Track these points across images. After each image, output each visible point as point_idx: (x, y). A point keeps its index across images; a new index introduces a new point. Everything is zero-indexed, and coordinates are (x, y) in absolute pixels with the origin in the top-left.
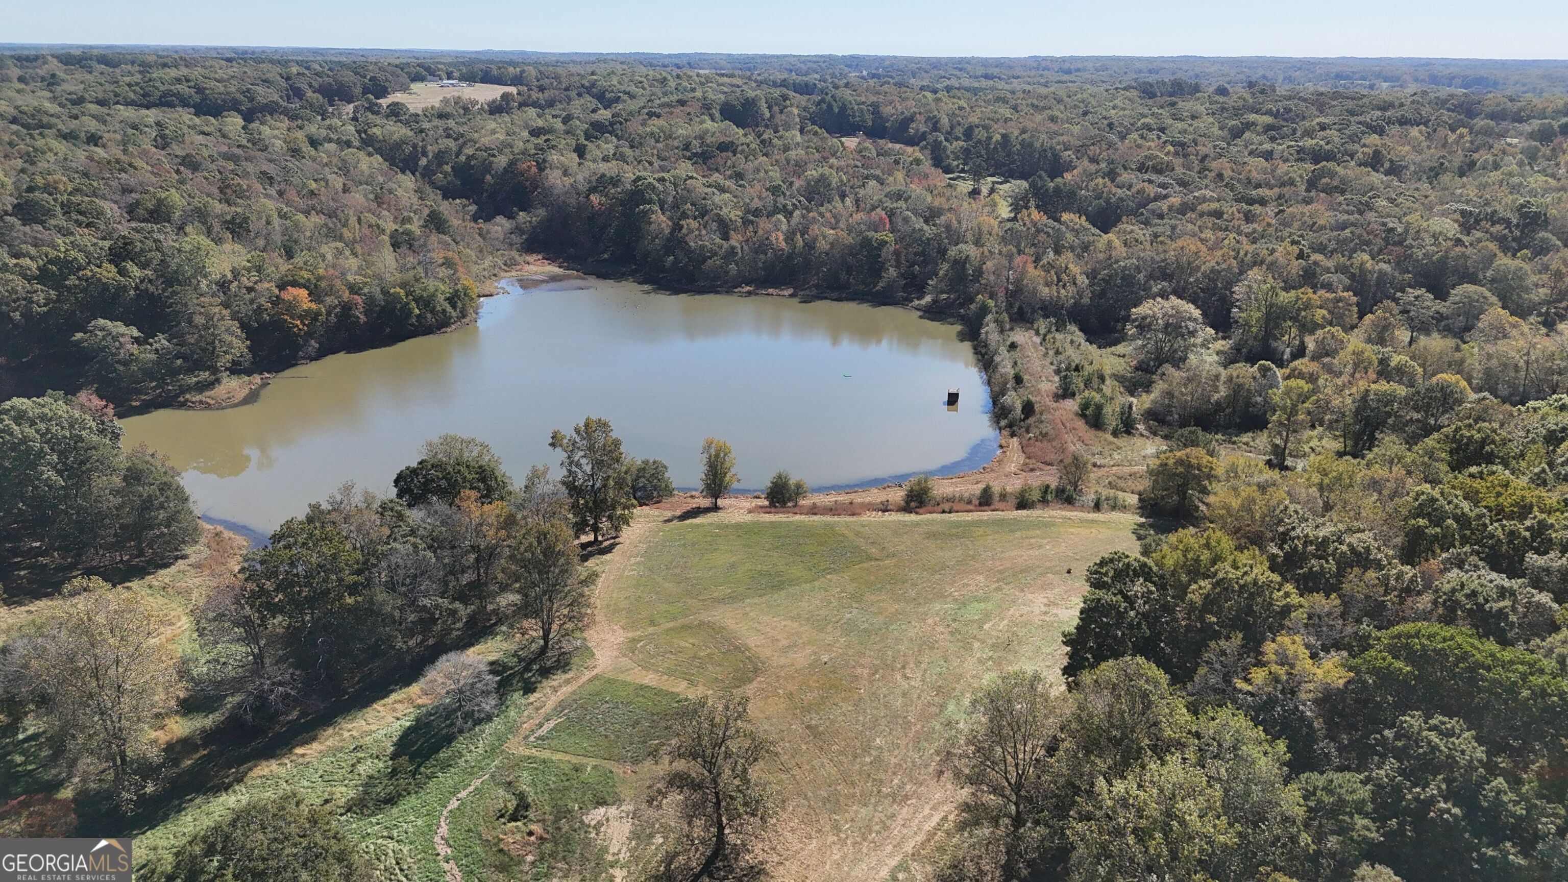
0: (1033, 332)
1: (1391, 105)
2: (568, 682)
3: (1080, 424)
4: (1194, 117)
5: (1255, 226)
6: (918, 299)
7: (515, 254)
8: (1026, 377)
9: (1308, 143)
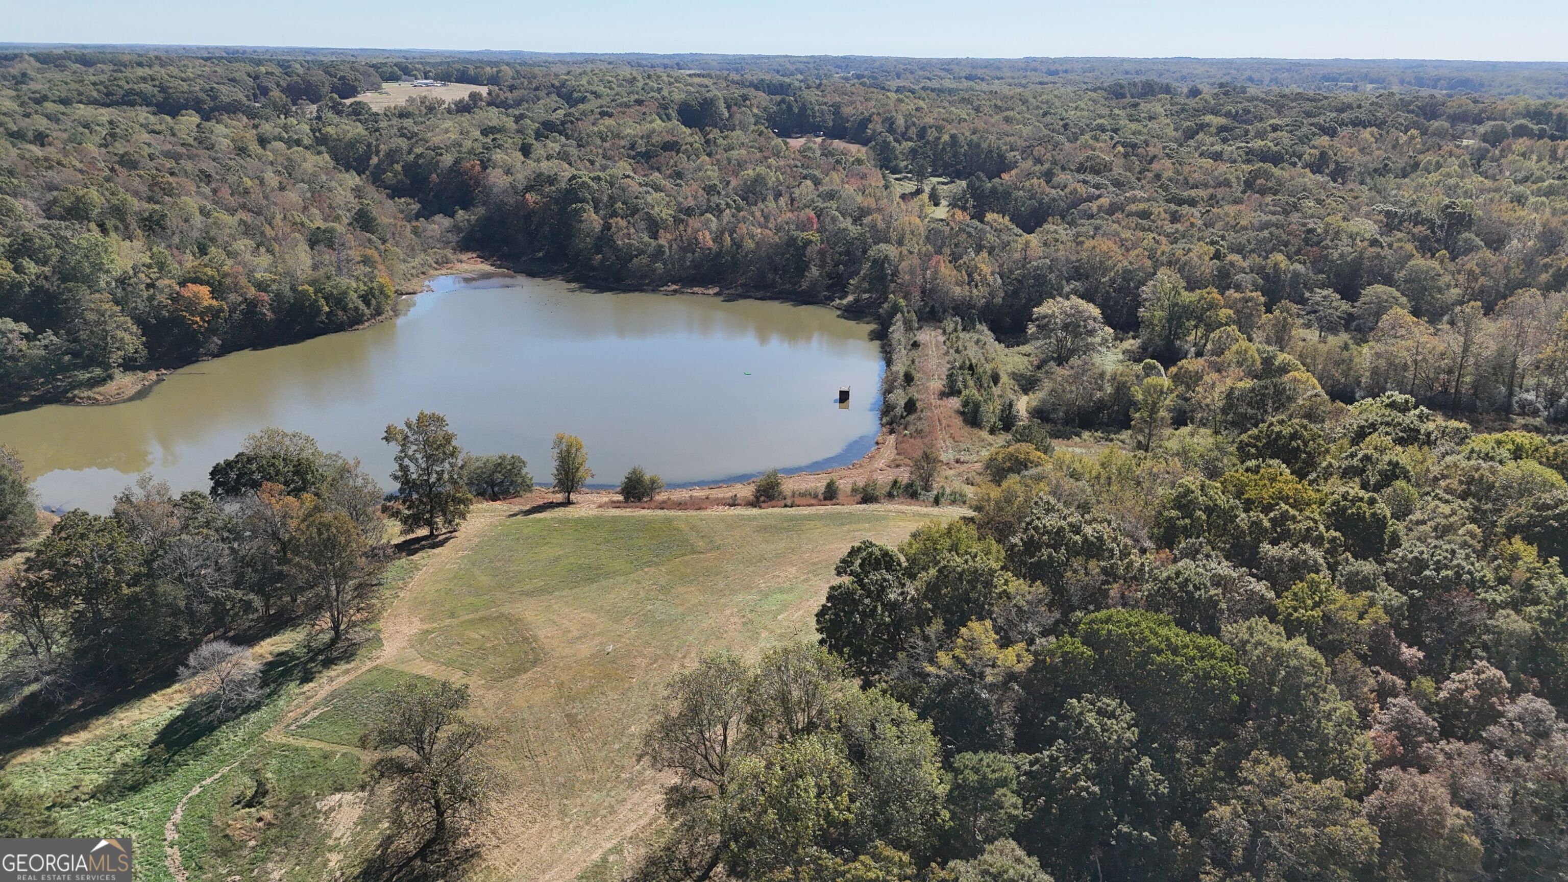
0: (940, 331)
1: (1350, 107)
2: (347, 672)
3: (958, 421)
4: (1151, 118)
5: (1178, 226)
6: (840, 299)
7: (449, 253)
8: (917, 376)
9: (1258, 144)
